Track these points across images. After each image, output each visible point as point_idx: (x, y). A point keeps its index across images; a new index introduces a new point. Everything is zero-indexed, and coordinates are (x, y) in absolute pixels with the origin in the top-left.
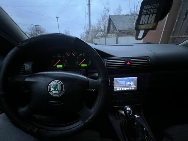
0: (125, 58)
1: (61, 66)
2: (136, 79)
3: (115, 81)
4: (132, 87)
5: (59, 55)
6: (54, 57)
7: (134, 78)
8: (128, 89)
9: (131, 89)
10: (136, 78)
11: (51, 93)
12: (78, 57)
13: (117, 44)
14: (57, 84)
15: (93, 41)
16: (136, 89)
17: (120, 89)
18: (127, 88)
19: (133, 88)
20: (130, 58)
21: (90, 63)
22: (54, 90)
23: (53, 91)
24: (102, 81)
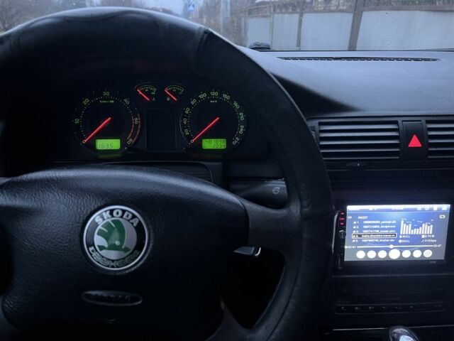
0: (400, 120)
1: (114, 144)
2: (444, 213)
3: (349, 217)
4: (423, 250)
5: (106, 94)
6: (86, 102)
7: (435, 207)
8: (406, 254)
9: (417, 254)
10: (446, 207)
11: (95, 258)
12: (190, 106)
13: (353, 51)
14: (121, 220)
15: (239, 25)
16: (441, 257)
17: (372, 255)
18: (401, 250)
19: (428, 254)
20: (423, 120)
21: (239, 135)
22: (106, 246)
23: (102, 248)
24: (305, 218)
